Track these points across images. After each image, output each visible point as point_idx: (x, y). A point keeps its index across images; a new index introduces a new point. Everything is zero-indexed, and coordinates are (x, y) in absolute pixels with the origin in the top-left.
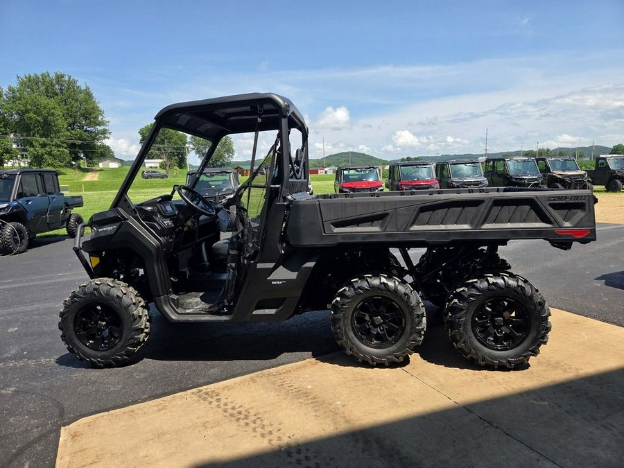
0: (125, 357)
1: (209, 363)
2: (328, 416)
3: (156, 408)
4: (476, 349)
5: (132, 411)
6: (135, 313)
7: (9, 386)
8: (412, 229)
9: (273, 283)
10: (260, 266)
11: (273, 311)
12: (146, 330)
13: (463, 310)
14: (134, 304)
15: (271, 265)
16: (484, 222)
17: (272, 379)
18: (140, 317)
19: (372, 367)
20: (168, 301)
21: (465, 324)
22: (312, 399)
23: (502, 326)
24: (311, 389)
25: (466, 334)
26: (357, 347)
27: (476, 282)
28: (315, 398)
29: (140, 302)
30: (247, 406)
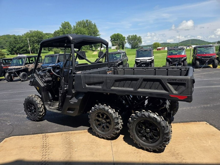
0: (38, 119)
1: (59, 125)
2: (67, 154)
3: (29, 138)
4: (137, 140)
5: (24, 137)
6: (39, 106)
7: (10, 122)
8: (112, 88)
9: (71, 103)
10: (67, 96)
11: (72, 112)
12: (43, 112)
13: (131, 123)
14: (39, 104)
15: (70, 96)
16: (139, 88)
17: (67, 135)
18: (41, 108)
19: (101, 138)
20: (47, 104)
21: (132, 129)
22: (70, 146)
23: (149, 133)
24: (74, 142)
25: (133, 133)
26: (96, 130)
27: (138, 113)
28: (71, 146)
29: (41, 103)
30: (50, 144)
